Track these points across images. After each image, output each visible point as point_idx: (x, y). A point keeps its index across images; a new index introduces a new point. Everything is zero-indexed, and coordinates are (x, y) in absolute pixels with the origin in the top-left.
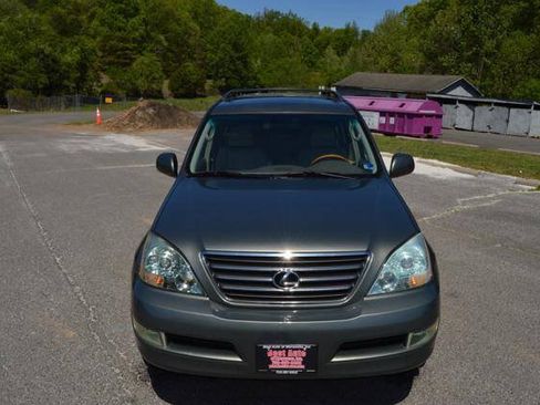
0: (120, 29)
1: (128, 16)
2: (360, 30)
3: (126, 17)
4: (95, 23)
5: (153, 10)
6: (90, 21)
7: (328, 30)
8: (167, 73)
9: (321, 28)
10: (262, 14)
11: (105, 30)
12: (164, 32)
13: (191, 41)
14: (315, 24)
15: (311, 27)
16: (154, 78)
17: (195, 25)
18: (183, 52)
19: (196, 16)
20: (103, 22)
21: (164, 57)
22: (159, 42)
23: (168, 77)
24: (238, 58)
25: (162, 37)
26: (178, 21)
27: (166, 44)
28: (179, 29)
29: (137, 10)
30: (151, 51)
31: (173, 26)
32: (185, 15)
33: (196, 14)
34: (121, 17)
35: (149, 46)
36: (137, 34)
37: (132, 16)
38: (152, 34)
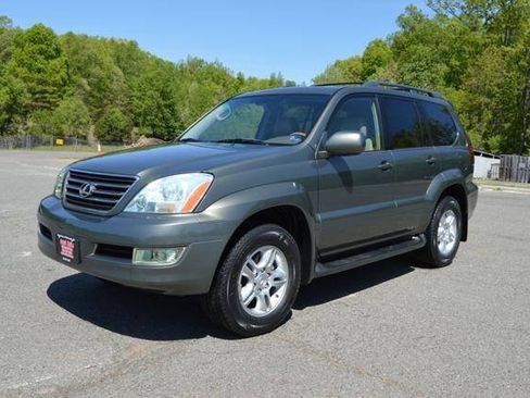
0: (39, 71)
1: (49, 57)
2: (285, 81)
3: (46, 58)
4: (12, 63)
5: (75, 52)
7: (252, 80)
9: (246, 77)
10: (185, 61)
11: (23, 71)
12: (85, 76)
13: (114, 86)
14: (240, 74)
15: (236, 77)
16: (81, 123)
17: (118, 69)
18: (105, 97)
19: (118, 60)
20: (21, 63)
21: (86, 101)
22: (80, 86)
23: (95, 122)
24: (166, 106)
25: (84, 81)
26: (101, 65)
27: (88, 88)
28: (103, 74)
29: (58, 51)
30: (73, 94)
31: (95, 70)
32: (108, 60)
33: (118, 58)
34: (41, 57)
35: (70, 89)
36: (58, 77)
37: (52, 57)
38: (74, 77)
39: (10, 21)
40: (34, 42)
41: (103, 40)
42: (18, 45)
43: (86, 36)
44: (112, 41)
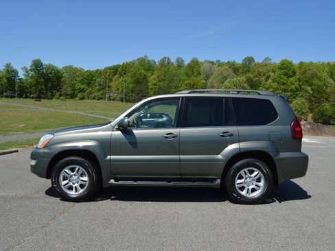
0: (283, 84)
1: (289, 76)
3: (288, 77)
4: (270, 81)
5: (304, 72)
6: (266, 81)
8: (311, 110)
11: (275, 85)
12: (310, 86)
13: (328, 90)
16: (303, 113)
17: (331, 80)
18: (322, 97)
19: (331, 75)
20: (274, 81)
21: (310, 100)
22: (307, 91)
23: (312, 112)
25: (309, 88)
26: (319, 79)
27: (311, 92)
28: (320, 83)
29: (294, 73)
30: (302, 96)
31: (316, 82)
32: (325, 75)
33: (332, 73)
34: (285, 77)
35: (300, 94)
36: (293, 87)
37: (291, 77)
38: (303, 87)
39: (270, 59)
40: (281, 69)
41: (323, 64)
42: (274, 71)
43: (312, 63)
44: (329, 63)
